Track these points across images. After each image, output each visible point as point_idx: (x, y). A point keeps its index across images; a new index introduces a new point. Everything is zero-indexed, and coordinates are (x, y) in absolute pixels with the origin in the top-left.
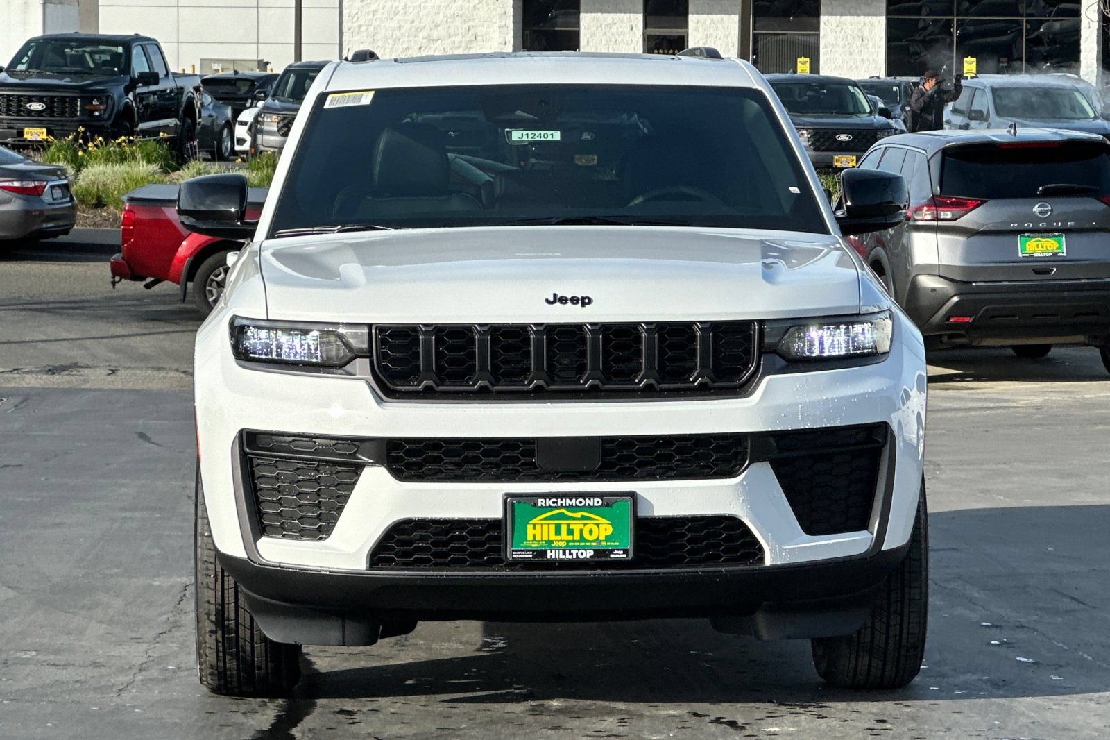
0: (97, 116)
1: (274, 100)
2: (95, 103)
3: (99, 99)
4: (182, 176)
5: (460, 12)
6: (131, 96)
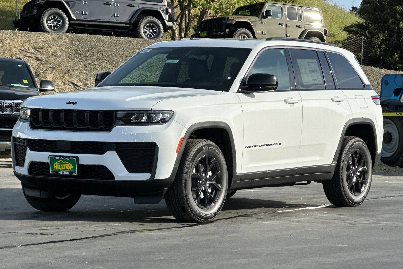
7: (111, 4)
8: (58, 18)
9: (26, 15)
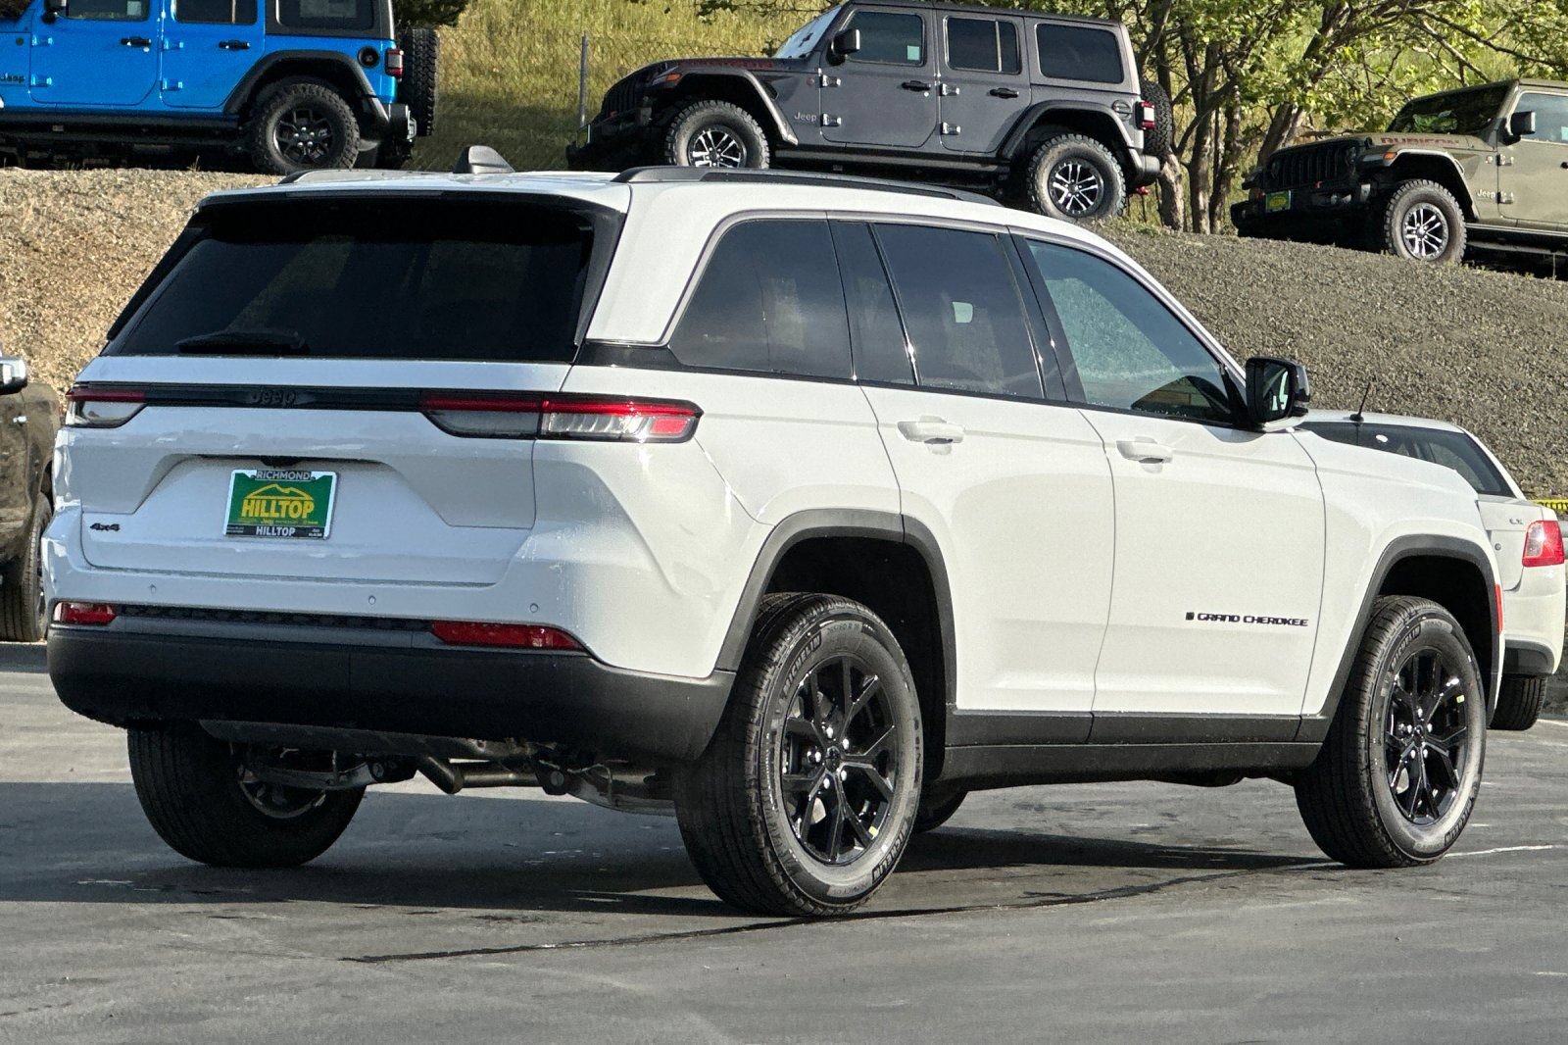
7: (927, 89)
8: (729, 140)
9: (614, 128)
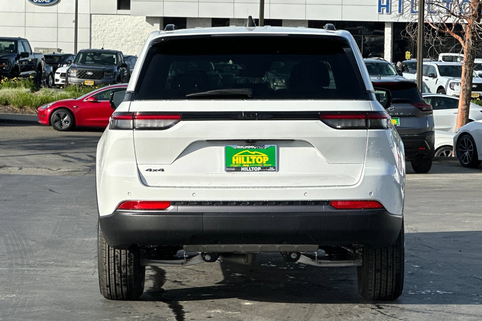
0: (4, 69)
1: (74, 64)
2: (4, 64)
3: (5, 62)
4: (39, 94)
5: (138, 31)
6: (18, 62)
